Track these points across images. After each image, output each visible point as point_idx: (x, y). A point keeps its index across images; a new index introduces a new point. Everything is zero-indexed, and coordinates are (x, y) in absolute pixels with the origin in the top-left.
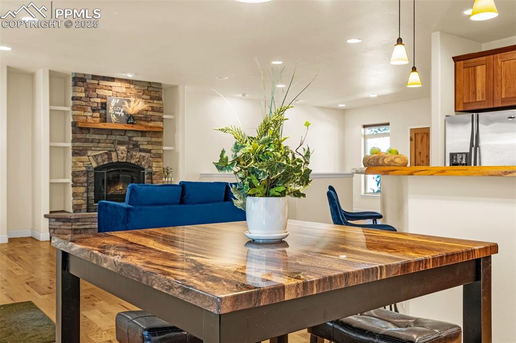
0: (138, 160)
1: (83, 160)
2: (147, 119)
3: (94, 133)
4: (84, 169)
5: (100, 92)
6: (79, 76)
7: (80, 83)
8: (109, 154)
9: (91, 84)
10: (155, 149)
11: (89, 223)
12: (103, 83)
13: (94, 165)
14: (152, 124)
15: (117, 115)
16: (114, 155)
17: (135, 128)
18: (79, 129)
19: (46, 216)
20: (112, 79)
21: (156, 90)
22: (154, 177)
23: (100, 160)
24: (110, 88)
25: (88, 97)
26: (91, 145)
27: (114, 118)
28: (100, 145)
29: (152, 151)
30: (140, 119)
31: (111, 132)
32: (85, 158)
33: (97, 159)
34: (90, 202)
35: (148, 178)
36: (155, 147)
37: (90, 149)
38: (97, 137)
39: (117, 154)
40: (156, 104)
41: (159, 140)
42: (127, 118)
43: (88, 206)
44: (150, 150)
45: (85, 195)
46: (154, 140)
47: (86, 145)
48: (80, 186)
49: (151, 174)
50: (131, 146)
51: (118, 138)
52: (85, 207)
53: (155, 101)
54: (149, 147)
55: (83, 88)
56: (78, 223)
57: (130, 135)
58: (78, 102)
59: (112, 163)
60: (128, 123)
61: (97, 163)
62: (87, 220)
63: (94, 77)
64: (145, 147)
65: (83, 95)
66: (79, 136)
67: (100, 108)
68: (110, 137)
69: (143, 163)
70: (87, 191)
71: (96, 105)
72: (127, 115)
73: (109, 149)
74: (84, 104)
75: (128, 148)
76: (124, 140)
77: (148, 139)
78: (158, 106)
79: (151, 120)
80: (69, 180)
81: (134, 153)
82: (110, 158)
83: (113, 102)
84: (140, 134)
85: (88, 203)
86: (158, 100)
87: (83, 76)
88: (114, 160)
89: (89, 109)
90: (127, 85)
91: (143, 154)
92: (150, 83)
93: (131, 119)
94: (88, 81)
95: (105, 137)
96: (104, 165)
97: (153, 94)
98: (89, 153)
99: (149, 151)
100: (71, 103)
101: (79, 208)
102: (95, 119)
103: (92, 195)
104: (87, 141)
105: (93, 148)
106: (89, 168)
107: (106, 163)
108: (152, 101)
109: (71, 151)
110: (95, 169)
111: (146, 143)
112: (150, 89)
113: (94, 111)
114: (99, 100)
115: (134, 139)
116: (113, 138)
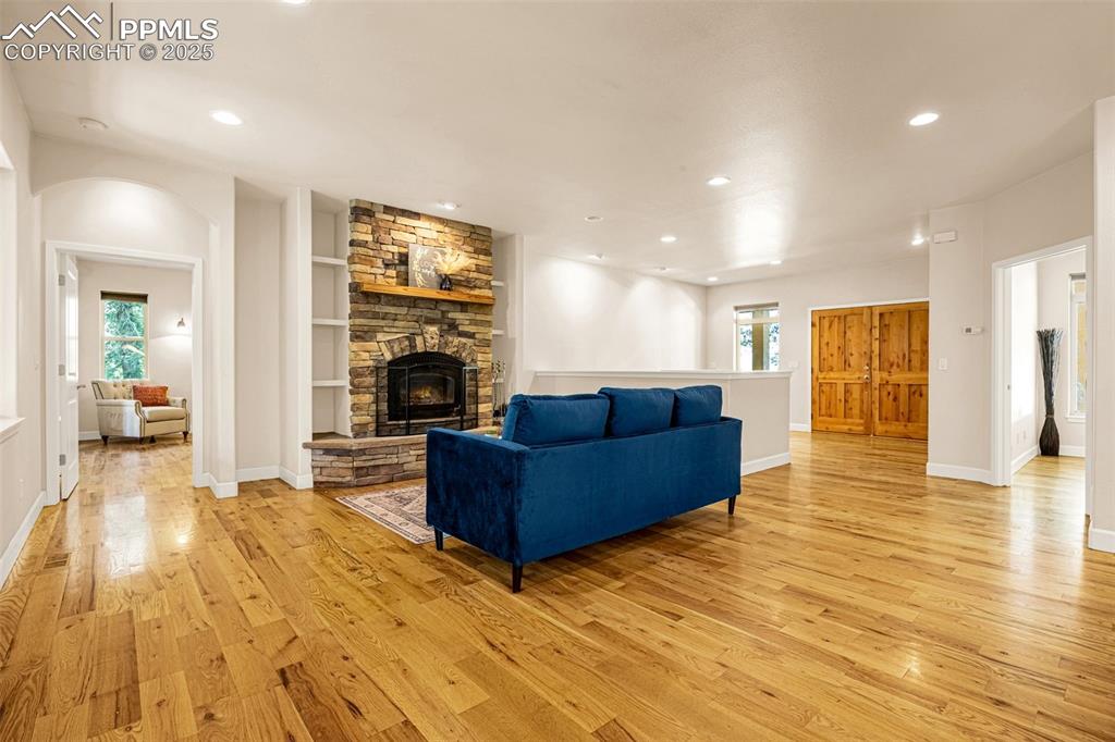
0: (456, 349)
1: (371, 349)
2: (468, 284)
3: (388, 304)
4: (371, 363)
5: (396, 235)
6: (362, 206)
7: (365, 217)
8: (411, 338)
9: (382, 220)
10: (482, 333)
11: (380, 456)
12: (402, 220)
13: (388, 357)
14: (476, 292)
15: (424, 275)
16: (419, 340)
17: (453, 296)
18: (363, 296)
19: (306, 446)
20: (416, 215)
21: (482, 238)
22: (479, 376)
23: (396, 348)
24: (412, 230)
25: (377, 241)
26: (382, 323)
27: (419, 279)
28: (397, 323)
29: (477, 336)
30: (459, 283)
31: (413, 302)
32: (372, 345)
33: (392, 347)
34: (381, 420)
35: (471, 379)
36: (481, 329)
37: (380, 329)
38: (392, 310)
39: (424, 338)
40: (483, 260)
41: (488, 318)
42: (441, 281)
43: (377, 426)
44: (474, 333)
45: (374, 407)
46: (479, 317)
47: (374, 322)
48: (365, 393)
49: (475, 371)
50: (445, 327)
51: (426, 313)
52: (372, 427)
53: (481, 257)
54: (472, 329)
55: (370, 227)
56: (364, 458)
57: (444, 307)
58: (361, 250)
59: (417, 353)
60: (441, 288)
61: (393, 353)
62: (380, 451)
63: (388, 209)
64: (466, 329)
65: (369, 238)
66: (363, 307)
67: (397, 262)
68: (413, 311)
69: (464, 355)
70: (377, 401)
71: (390, 256)
72: (440, 276)
73: (411, 331)
74: (371, 253)
75: (441, 331)
76: (435, 317)
77: (470, 315)
78: (485, 264)
79: (475, 287)
80: (345, 382)
81: (450, 339)
82: (413, 346)
83: (417, 255)
84: (459, 307)
85: (377, 421)
86: (486, 255)
87: (368, 206)
88: (420, 348)
89: (379, 263)
90: (440, 227)
91: (464, 340)
92: (473, 226)
93: (446, 282)
94: (377, 215)
95: (405, 310)
96: (403, 357)
97: (478, 245)
98: (380, 336)
99: (471, 336)
100: (349, 249)
101: (363, 430)
102: (390, 280)
103: (384, 407)
104: (375, 316)
105: (386, 329)
106: (379, 361)
107: (407, 353)
108: (476, 256)
109: (348, 333)
110: (390, 363)
111: (467, 322)
112: (474, 236)
113: (387, 266)
114: (395, 249)
115: (450, 315)
116: (418, 312)
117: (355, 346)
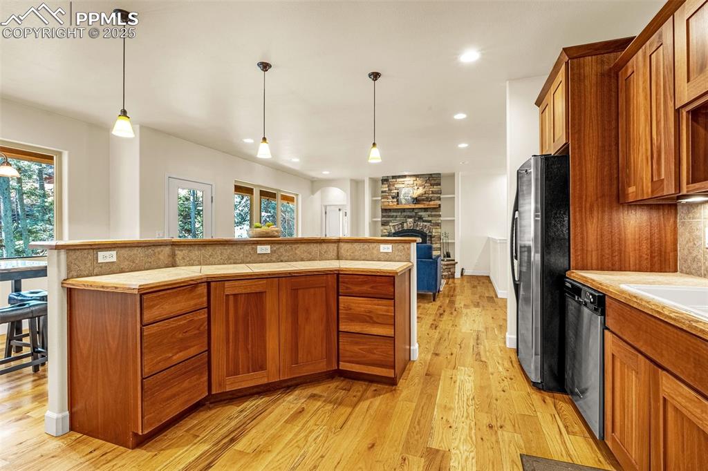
0: (421, 227)
2: (428, 200)
3: (393, 212)
4: (387, 234)
5: (397, 186)
6: (384, 178)
7: (385, 182)
8: (402, 224)
9: (391, 182)
10: (434, 220)
12: (398, 180)
13: (393, 231)
14: (432, 203)
15: (405, 199)
16: (405, 224)
17: (417, 206)
18: (385, 210)
20: (405, 176)
21: (435, 179)
22: (433, 239)
23: (396, 228)
24: (403, 183)
25: (389, 190)
26: (391, 219)
27: (403, 201)
28: (398, 219)
29: (432, 221)
30: (423, 200)
31: (404, 210)
32: (388, 227)
35: (429, 240)
36: (434, 218)
37: (391, 221)
38: (395, 214)
39: (407, 224)
40: (435, 188)
41: (437, 213)
42: (413, 201)
46: (433, 213)
47: (388, 219)
49: (431, 237)
50: (417, 219)
51: (408, 214)
54: (430, 219)
55: (387, 185)
57: (416, 211)
58: (384, 194)
59: (404, 230)
60: (413, 204)
61: (395, 230)
63: (394, 177)
64: (427, 219)
65: (387, 189)
66: (384, 214)
67: (396, 196)
68: (403, 214)
69: (425, 229)
71: (394, 194)
72: (413, 198)
73: (402, 221)
74: (387, 194)
75: (415, 220)
76: (412, 215)
77: (429, 213)
78: (437, 189)
79: (431, 201)
81: (419, 223)
82: (403, 227)
83: (403, 192)
84: (423, 210)
86: (438, 185)
87: (387, 178)
88: (405, 228)
89: (390, 197)
90: (414, 179)
91: (425, 224)
92: (431, 175)
93: (417, 200)
94: (390, 180)
95: (400, 213)
96: (399, 231)
97: (433, 182)
98: (391, 224)
99: (430, 221)
100: (380, 194)
102: (394, 203)
104: (389, 217)
106: (390, 233)
108: (432, 187)
109: (380, 223)
110: (394, 234)
111: (427, 216)
112: (430, 179)
113: (393, 198)
114: (396, 191)
115: (420, 214)
116: (405, 214)
117: (382, 228)
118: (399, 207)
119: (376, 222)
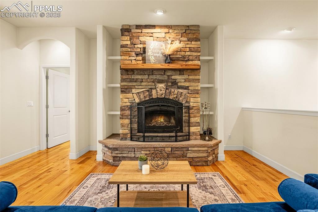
0: (176, 96)
1: (128, 97)
2: (184, 59)
3: (138, 74)
4: (129, 104)
5: (142, 39)
6: (125, 27)
7: (126, 33)
8: (150, 91)
9: (134, 33)
10: (193, 86)
11: (126, 152)
12: (145, 31)
13: (137, 101)
14: (190, 63)
15: (155, 57)
16: (154, 92)
17: (172, 66)
18: (126, 71)
19: (100, 142)
20: (154, 27)
21: (194, 32)
22: (191, 111)
23: (142, 96)
24: (151, 35)
25: (132, 44)
26: (134, 84)
27: (152, 59)
28: (143, 84)
29: (190, 88)
30: (178, 59)
31: (152, 71)
32: (130, 95)
33: (140, 96)
34: (133, 132)
35: (186, 113)
36: (193, 84)
37: (134, 87)
38: (140, 77)
39: (157, 90)
40: (194, 45)
41: (197, 77)
42: (165, 58)
43: (131, 136)
44: (188, 87)
45: (129, 126)
46: (191, 77)
47: (130, 84)
48: (126, 119)
49: (188, 108)
50: (170, 84)
51: (158, 77)
52: (129, 136)
53: (193, 43)
54: (187, 84)
55: (129, 37)
56: (116, 152)
57: (169, 73)
58: (124, 49)
59: (153, 98)
60: (166, 63)
61: (140, 99)
62: (124, 149)
63: (138, 27)
64: (183, 84)
65: (129, 43)
66: (124, 77)
67: (142, 52)
68: (151, 77)
69: (181, 99)
70: (131, 123)
71: (139, 50)
72: (165, 56)
73: (150, 87)
74: (129, 50)
75: (167, 86)
76: (164, 79)
77: (186, 77)
78: (196, 46)
79: (189, 60)
80: (119, 113)
81: (173, 90)
82: (151, 95)
83: (152, 46)
84: (179, 72)
85: (131, 133)
86: (196, 41)
87: (128, 27)
88: (154, 96)
89: (133, 54)
90: (166, 30)
91: (181, 91)
92: (188, 26)
93: (169, 59)
94: (132, 31)
95: (146, 77)
96: (145, 101)
97: (190, 36)
98: (134, 91)
99: (187, 88)
100: (119, 49)
101: (125, 137)
102: (138, 62)
103: (135, 126)
104: (132, 81)
105: (136, 87)
106: (133, 103)
107: (147, 99)
108: (189, 43)
109: (120, 90)
110: (138, 104)
111: (184, 80)
112: (188, 32)
113: (137, 55)
114: (141, 46)
115: (173, 77)
116: (154, 77)
117: (121, 96)
118: (146, 66)
119: (114, 88)
